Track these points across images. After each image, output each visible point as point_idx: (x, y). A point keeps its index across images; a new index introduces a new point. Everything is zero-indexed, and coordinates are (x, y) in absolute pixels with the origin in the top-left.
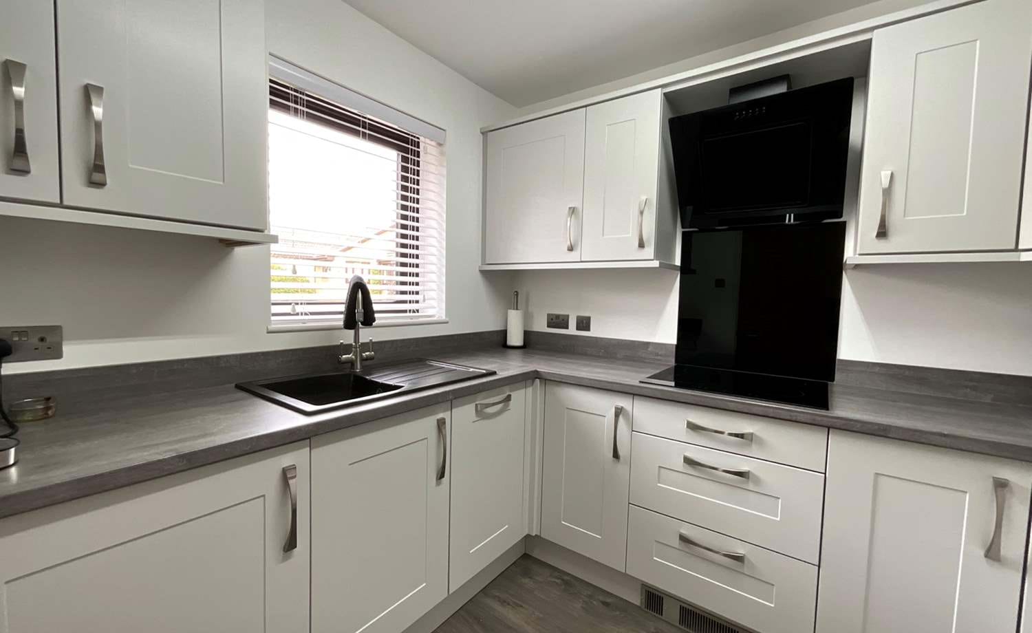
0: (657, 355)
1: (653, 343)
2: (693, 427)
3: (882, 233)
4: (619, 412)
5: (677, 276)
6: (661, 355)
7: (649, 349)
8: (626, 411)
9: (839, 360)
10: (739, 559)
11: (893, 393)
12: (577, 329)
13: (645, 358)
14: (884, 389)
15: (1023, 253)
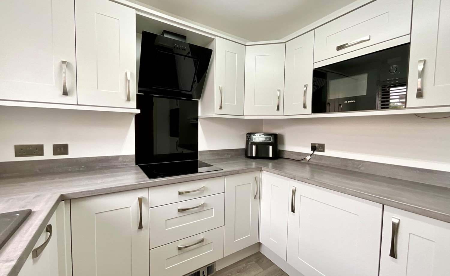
0: (125, 162)
1: (121, 156)
2: (180, 193)
3: (221, 108)
4: (140, 200)
5: (133, 118)
6: (127, 162)
7: (120, 160)
8: (145, 199)
9: (200, 151)
10: (202, 241)
11: (214, 159)
12: (54, 155)
13: (117, 166)
14: (210, 159)
15: (245, 117)
